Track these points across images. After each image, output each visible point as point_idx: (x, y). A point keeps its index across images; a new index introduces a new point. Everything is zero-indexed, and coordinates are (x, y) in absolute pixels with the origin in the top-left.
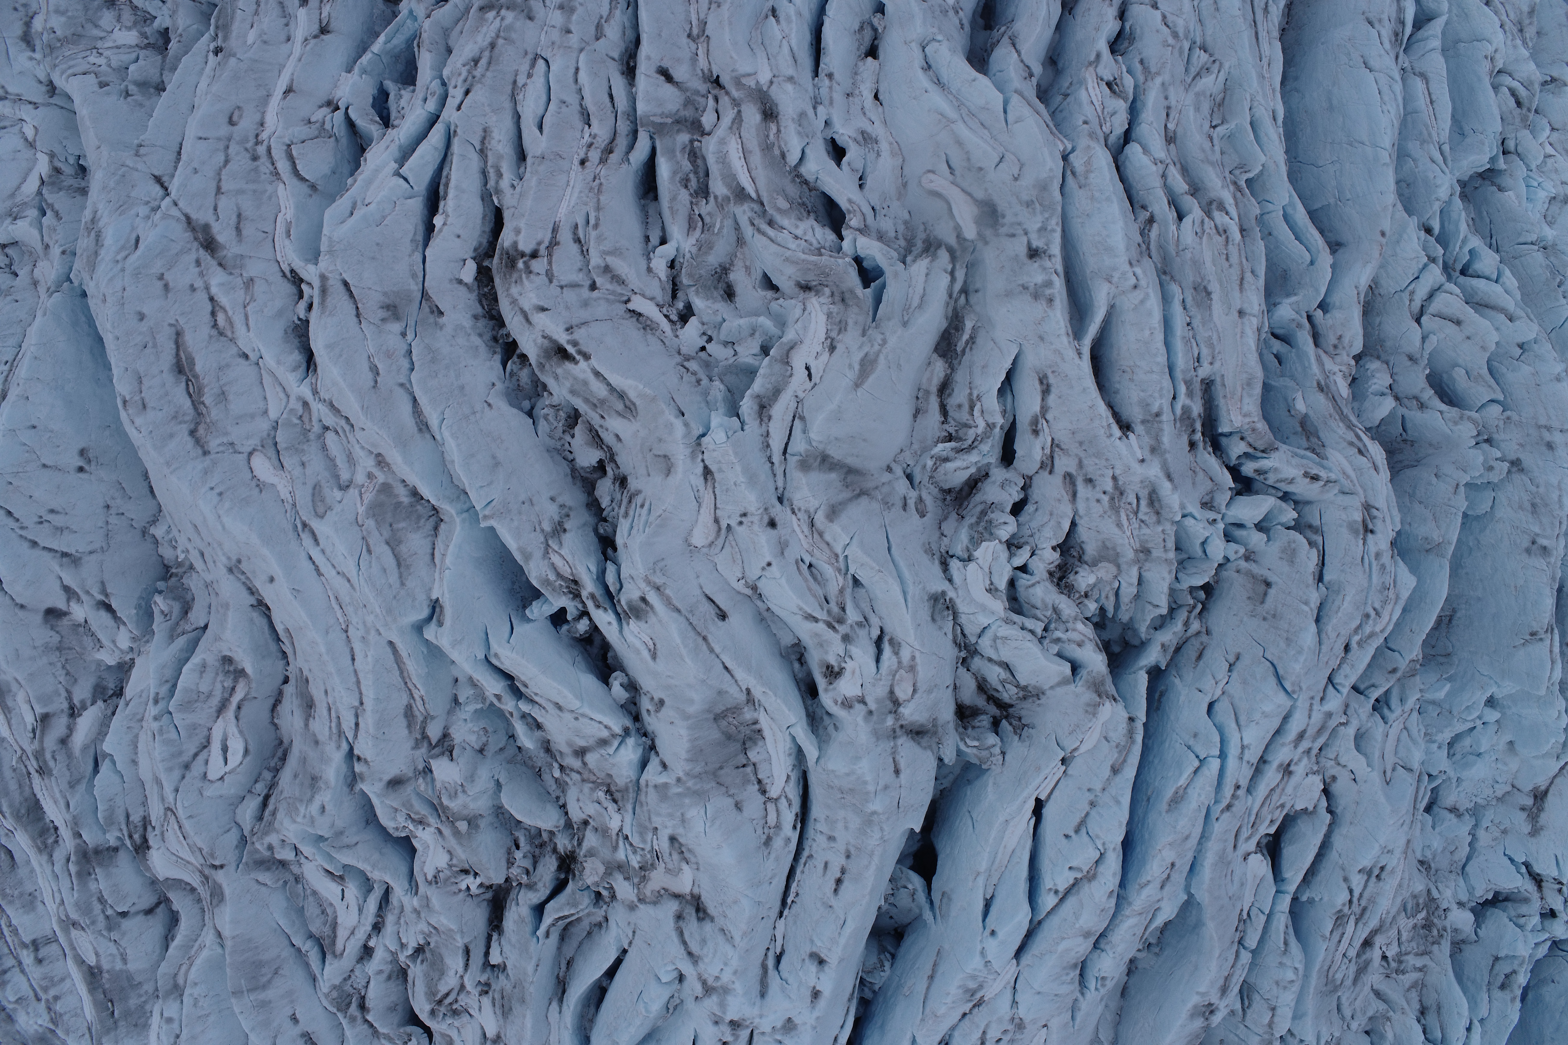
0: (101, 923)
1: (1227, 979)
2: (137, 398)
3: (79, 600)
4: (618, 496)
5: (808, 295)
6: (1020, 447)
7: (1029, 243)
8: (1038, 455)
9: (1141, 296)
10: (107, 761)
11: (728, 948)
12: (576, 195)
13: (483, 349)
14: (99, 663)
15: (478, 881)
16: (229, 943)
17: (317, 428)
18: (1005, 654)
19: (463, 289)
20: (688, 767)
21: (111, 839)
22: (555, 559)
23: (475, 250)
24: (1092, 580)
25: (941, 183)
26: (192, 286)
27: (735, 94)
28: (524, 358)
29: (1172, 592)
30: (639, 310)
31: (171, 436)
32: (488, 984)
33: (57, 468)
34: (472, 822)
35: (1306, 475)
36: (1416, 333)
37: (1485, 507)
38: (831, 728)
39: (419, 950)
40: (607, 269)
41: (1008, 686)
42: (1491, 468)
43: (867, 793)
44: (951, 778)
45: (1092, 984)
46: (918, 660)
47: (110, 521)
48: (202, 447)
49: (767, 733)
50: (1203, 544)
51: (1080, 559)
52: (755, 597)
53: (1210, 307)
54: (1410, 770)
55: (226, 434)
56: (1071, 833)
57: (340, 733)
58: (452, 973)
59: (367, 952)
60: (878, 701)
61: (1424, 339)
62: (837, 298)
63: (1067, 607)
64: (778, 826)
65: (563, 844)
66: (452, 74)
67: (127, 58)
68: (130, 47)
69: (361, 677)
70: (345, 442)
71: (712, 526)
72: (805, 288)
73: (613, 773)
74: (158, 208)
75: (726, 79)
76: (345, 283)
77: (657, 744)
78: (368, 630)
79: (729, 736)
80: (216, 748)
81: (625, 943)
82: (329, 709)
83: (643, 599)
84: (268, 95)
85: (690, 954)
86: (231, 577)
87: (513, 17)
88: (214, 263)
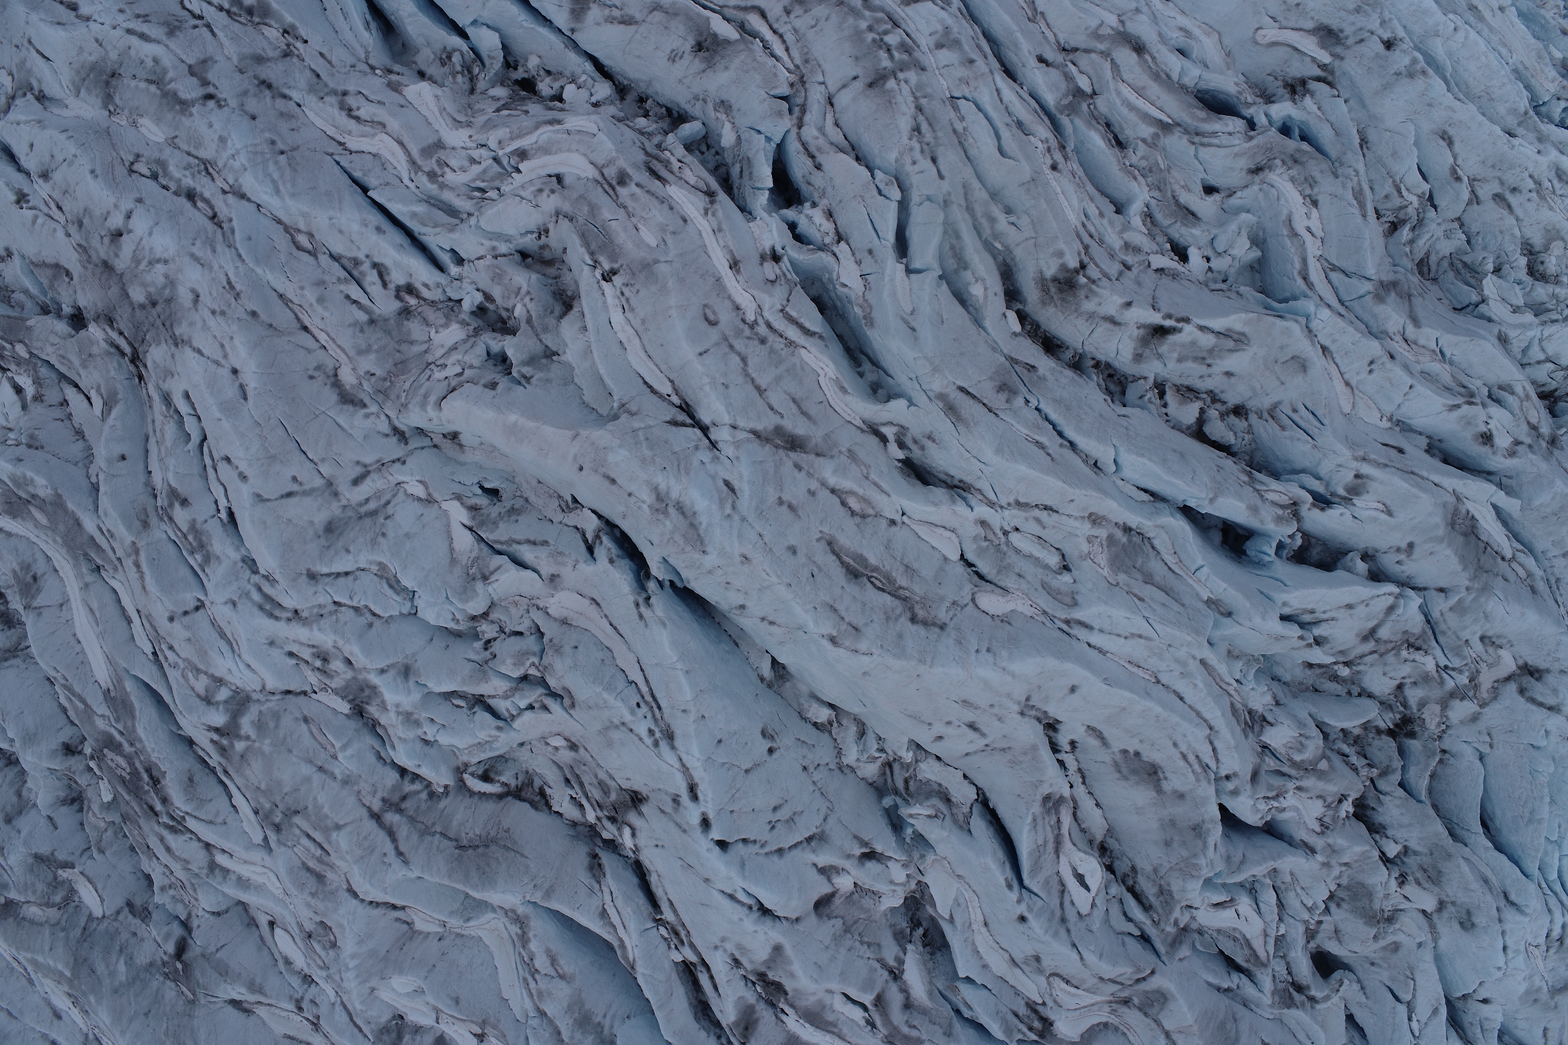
2: (846, 625)
3: (839, 871)
4: (1242, 424)
5: (1264, 174)
6: (1442, 201)
7: (1380, 39)
8: (1465, 196)
12: (1074, 196)
13: (1077, 378)
14: (886, 913)
15: (1350, 801)
17: (1004, 538)
18: (1550, 349)
19: (1021, 339)
20: (1467, 575)
22: (1271, 496)
23: (1006, 300)
24: (1554, 261)
25: (1273, 33)
27: (1101, 47)
28: (1099, 365)
30: (1159, 266)
31: (898, 635)
32: (1402, 875)
33: (757, 765)
34: (1326, 756)
39: (1328, 899)
40: (1127, 246)
46: (1528, 388)
47: (815, 779)
48: (934, 624)
49: (1478, 515)
51: (1532, 253)
52: (1394, 425)
55: (943, 597)
57: (1205, 768)
58: (1379, 888)
59: (1277, 942)
60: (1526, 435)
62: (1290, 163)
64: (1530, 575)
65: (1387, 720)
66: (901, 154)
67: (480, 350)
68: (465, 341)
69: (1198, 707)
70: (1038, 530)
71: (1347, 390)
72: (1257, 170)
73: (1408, 627)
74: (713, 445)
75: (1080, 40)
76: (962, 389)
77: (1420, 582)
78: (1184, 664)
79: (1465, 535)
80: (1072, 884)
81: (1486, 749)
82: (1184, 757)
83: (1357, 476)
84: (718, 280)
85: (1550, 708)
86: (1026, 719)
87: (912, 75)
88: (812, 457)
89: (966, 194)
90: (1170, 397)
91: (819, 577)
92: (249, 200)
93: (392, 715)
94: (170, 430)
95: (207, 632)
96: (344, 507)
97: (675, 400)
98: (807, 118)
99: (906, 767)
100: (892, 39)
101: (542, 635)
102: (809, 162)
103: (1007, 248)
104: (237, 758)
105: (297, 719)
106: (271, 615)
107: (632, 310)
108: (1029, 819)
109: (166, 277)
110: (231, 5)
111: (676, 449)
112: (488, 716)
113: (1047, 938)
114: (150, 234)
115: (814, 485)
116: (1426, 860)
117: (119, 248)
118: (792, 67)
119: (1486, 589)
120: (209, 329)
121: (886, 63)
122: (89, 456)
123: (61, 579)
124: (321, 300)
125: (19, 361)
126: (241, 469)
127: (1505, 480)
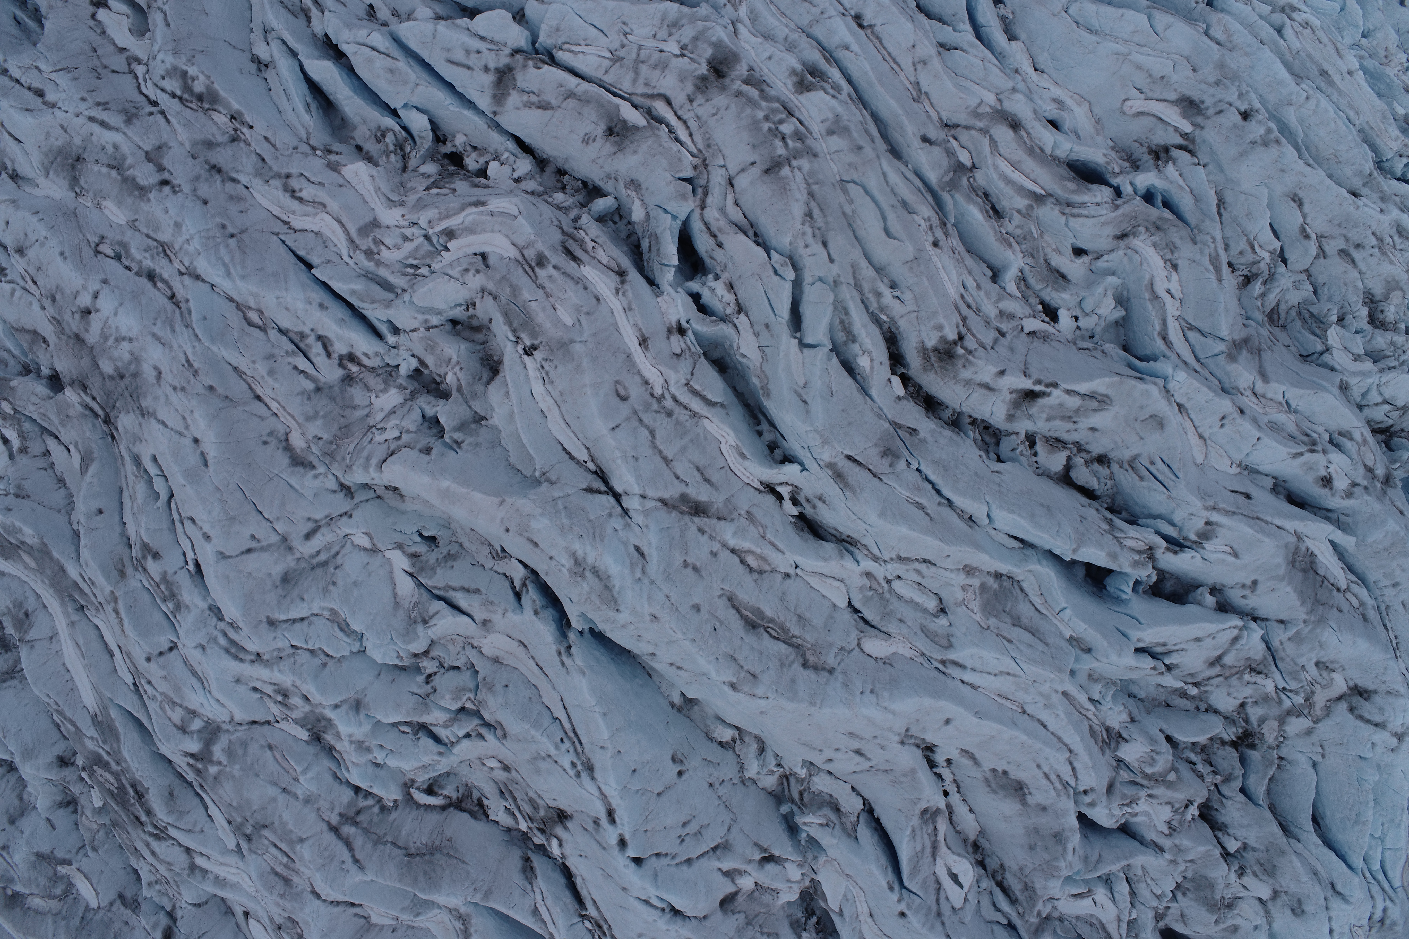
2: (742, 674)
3: (740, 873)
4: (1105, 471)
5: (1128, 240)
6: (1292, 255)
7: (1237, 110)
8: (1314, 251)
9: (1315, 102)
11: (1399, 701)
12: (953, 272)
14: (783, 906)
15: (1196, 805)
17: (886, 587)
18: (1386, 394)
19: (905, 402)
20: (1304, 609)
22: (1129, 543)
23: (891, 366)
24: (1393, 309)
25: (1139, 104)
27: (980, 124)
28: (975, 422)
30: (1031, 329)
31: (793, 680)
32: (1240, 868)
33: (668, 788)
34: (1175, 768)
40: (1002, 314)
41: (1391, 414)
46: (1364, 433)
47: (720, 794)
48: (824, 669)
49: (1317, 552)
51: (1372, 301)
52: (1243, 470)
53: (1333, 83)
55: (831, 645)
57: (1065, 785)
60: (1362, 478)
62: (1153, 230)
63: (1393, 337)
64: (1362, 604)
65: (1230, 734)
66: (795, 238)
67: (416, 415)
68: (402, 405)
69: (1060, 733)
70: (918, 579)
71: (1200, 442)
72: (1123, 236)
73: (1251, 654)
74: (625, 512)
75: (961, 118)
76: (849, 458)
77: (1262, 613)
78: (1048, 697)
79: (1304, 571)
80: (947, 883)
81: (1318, 759)
82: (1047, 776)
83: (1207, 523)
84: (629, 356)
85: (1377, 725)
86: (906, 747)
87: (804, 163)
88: (714, 521)
89: (854, 273)
90: (1039, 447)
91: (720, 632)
92: (203, 281)
93: (346, 744)
94: (141, 489)
95: (180, 671)
96: (298, 559)
97: (591, 466)
98: (709, 200)
99: (801, 781)
100: (787, 128)
101: (477, 672)
102: (711, 241)
103: (892, 319)
104: (210, 779)
105: (262, 746)
106: (236, 658)
107: (552, 382)
108: (909, 831)
109: (132, 353)
110: (183, 92)
111: (592, 517)
112: (430, 742)
113: (925, 931)
114: (116, 314)
115: (716, 547)
116: (1263, 856)
117: (89, 324)
118: (695, 151)
119: (1322, 621)
120: (171, 403)
121: (781, 151)
122: (71, 505)
123: (50, 615)
124: (271, 373)
125: (5, 417)
126: (205, 530)
127: (1342, 517)
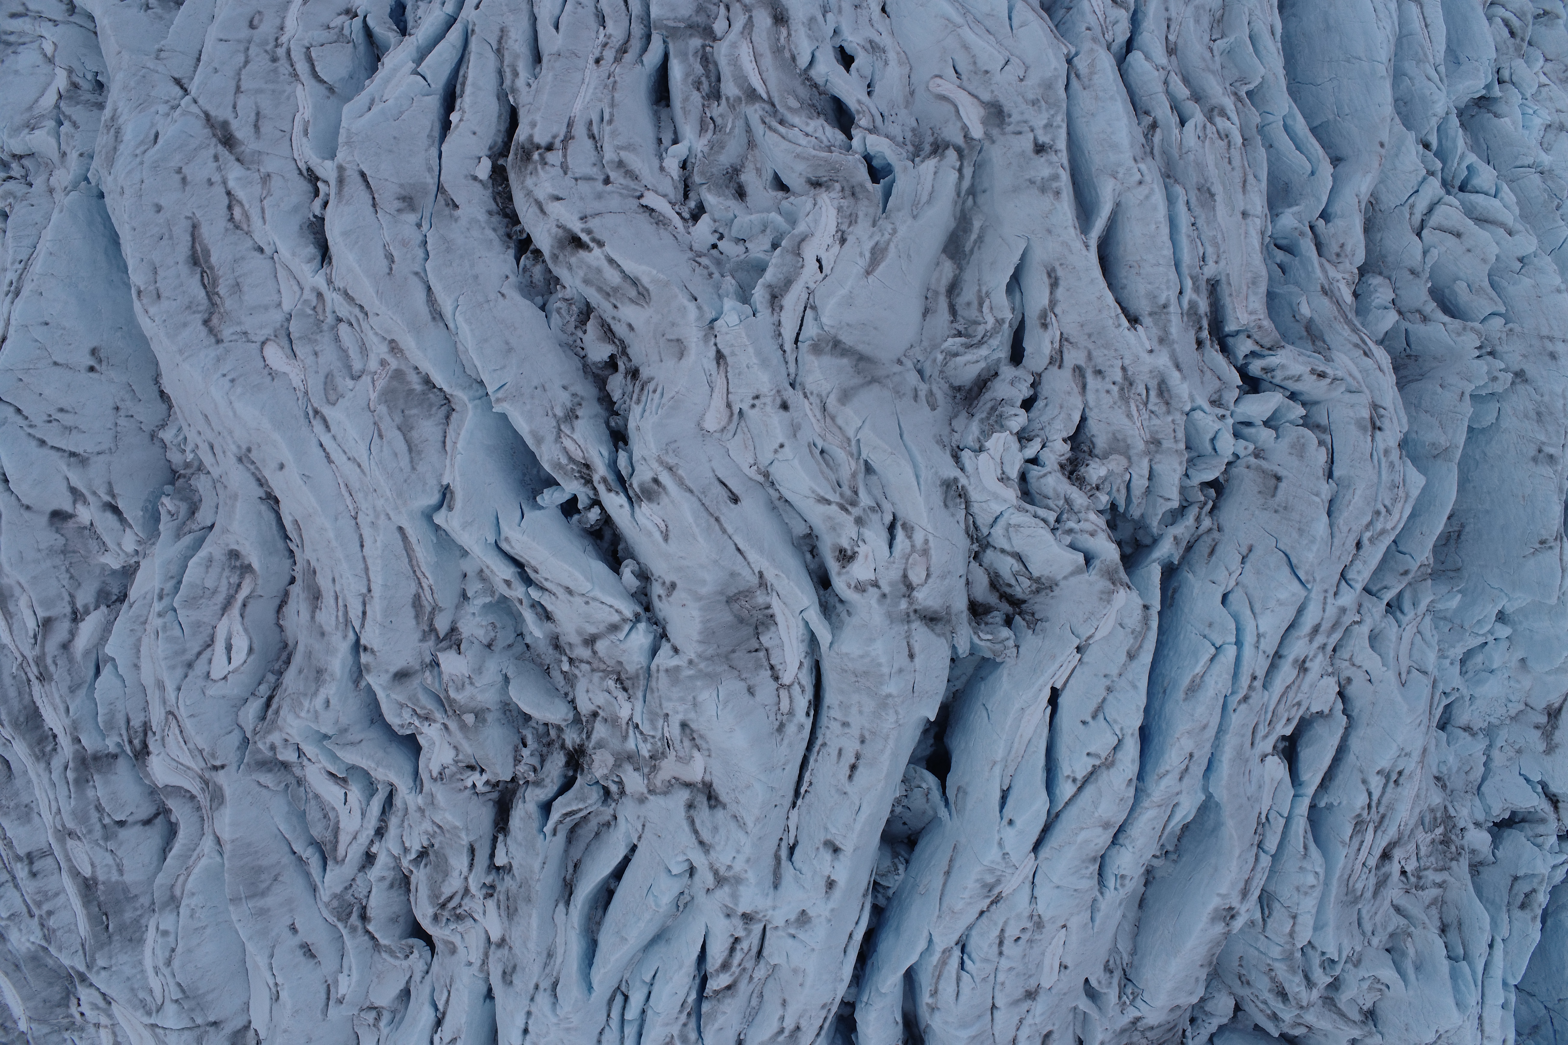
0: (98, 832)
1: (1248, 882)
2: (151, 288)
3: (85, 502)
4: (630, 388)
5: (818, 191)
6: (1029, 345)
7: (1035, 139)
8: (1047, 349)
9: (1147, 192)
10: (109, 665)
11: (741, 835)
12: (591, 91)
13: (497, 244)
14: (104, 567)
15: (485, 777)
16: (227, 848)
17: (330, 319)
18: (1019, 544)
19: (477, 185)
20: (700, 648)
21: (111, 744)
22: (568, 443)
23: (490, 148)
24: (1103, 472)
25: (948, 87)
26: (209, 180)
27: (748, 1)
28: (538, 253)
29: (1183, 490)
30: (651, 205)
31: (185, 325)
32: (493, 887)
33: (67, 366)
34: (479, 715)
35: (1313, 371)
36: (1417, 246)
37: (1491, 418)
38: (844, 615)
39: (423, 854)
40: (620, 164)
41: (1020, 578)
42: (1495, 379)
43: (882, 675)
44: (964, 679)
45: (1111, 882)
46: (931, 544)
47: (119, 422)
48: (216, 336)
49: (779, 618)
50: (1213, 440)
51: (1091, 454)
52: (767, 484)
53: (1214, 209)
54: (1425, 673)
55: (239, 323)
56: (1089, 719)
57: (347, 622)
58: (456, 874)
59: (369, 858)
60: (892, 584)
61: (1425, 253)
62: (848, 192)
63: (1079, 498)
64: (792, 714)
65: (571, 739)
69: (370, 563)
70: (360, 333)
71: (725, 411)
72: (816, 184)
73: (624, 660)
74: (177, 105)
76: (363, 174)
77: (669, 630)
78: (378, 515)
79: (741, 621)
80: (220, 646)
81: (635, 838)
82: (335, 597)
83: (656, 480)
85: (701, 843)
86: (241, 467)
88: (232, 158)
90: (591, 325)
91: (165, 243)
103: (517, 106)
115: (217, 178)
119: (712, 678)
